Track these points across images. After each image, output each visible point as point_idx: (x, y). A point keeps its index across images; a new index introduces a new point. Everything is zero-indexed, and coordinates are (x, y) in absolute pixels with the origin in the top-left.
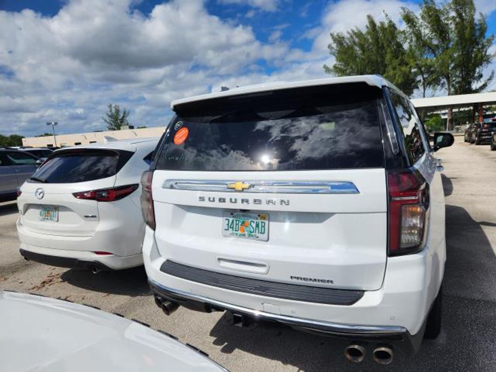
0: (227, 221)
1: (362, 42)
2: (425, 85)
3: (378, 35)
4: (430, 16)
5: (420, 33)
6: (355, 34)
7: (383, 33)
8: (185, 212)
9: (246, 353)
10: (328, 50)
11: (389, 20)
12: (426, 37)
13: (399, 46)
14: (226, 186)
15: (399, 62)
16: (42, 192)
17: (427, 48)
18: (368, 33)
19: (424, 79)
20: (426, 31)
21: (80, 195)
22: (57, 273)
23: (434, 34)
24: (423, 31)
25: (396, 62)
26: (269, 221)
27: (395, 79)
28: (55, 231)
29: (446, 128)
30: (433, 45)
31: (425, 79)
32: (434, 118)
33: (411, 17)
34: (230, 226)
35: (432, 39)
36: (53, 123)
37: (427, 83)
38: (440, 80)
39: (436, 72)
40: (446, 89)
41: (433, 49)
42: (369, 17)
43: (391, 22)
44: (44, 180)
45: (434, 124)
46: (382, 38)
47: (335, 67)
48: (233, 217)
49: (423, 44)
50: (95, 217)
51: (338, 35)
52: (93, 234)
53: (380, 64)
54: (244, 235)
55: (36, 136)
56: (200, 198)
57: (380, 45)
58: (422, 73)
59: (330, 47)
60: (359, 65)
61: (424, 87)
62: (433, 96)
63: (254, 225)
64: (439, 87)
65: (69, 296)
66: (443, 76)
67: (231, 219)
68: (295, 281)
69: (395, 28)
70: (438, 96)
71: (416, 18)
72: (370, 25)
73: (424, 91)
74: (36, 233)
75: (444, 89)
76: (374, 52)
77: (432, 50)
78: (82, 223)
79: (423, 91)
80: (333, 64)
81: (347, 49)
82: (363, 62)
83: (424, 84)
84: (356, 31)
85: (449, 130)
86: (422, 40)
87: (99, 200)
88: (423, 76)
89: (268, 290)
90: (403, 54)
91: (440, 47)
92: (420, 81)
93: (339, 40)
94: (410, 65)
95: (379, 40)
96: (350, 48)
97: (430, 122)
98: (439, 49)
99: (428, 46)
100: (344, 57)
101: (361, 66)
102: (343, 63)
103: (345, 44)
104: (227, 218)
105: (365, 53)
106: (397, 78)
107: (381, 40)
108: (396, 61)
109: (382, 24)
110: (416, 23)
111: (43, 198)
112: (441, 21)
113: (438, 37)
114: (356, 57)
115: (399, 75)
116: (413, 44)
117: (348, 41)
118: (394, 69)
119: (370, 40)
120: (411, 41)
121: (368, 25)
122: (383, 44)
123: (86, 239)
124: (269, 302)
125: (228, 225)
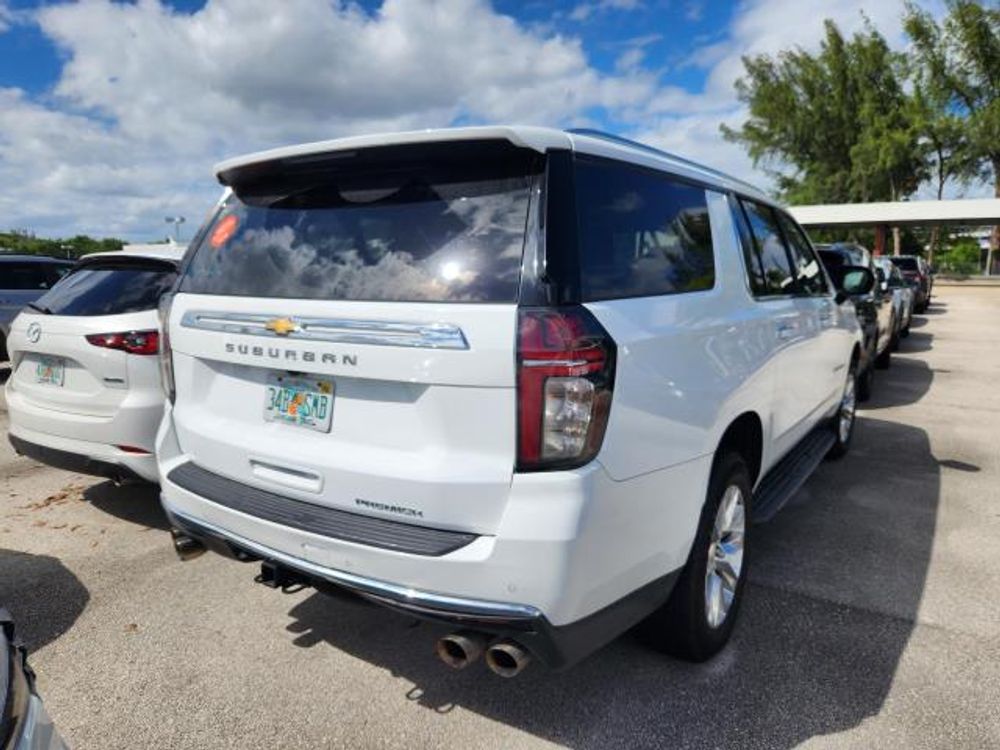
0: (271, 392)
1: (810, 77)
2: (944, 173)
3: (847, 62)
4: (966, 25)
5: (943, 62)
6: (795, 60)
7: (858, 59)
8: (213, 372)
9: (335, 650)
10: (735, 91)
11: (872, 30)
12: (954, 72)
13: (893, 86)
14: (263, 325)
15: (889, 122)
16: (37, 331)
17: (954, 94)
18: (825, 58)
19: (942, 159)
20: (956, 57)
21: (96, 340)
22: (80, 485)
23: (973, 63)
24: (948, 56)
25: (881, 121)
26: (334, 395)
27: (877, 156)
28: (57, 403)
29: (984, 267)
30: (968, 87)
31: (946, 161)
32: (960, 247)
33: (926, 26)
34: (276, 403)
35: (967, 74)
36: (177, 219)
37: (949, 170)
38: (980, 164)
39: (970, 146)
40: (992, 184)
41: (968, 97)
42: (828, 24)
43: (875, 34)
44: (43, 309)
45: (962, 258)
46: (856, 69)
47: (748, 127)
48: (281, 386)
49: (946, 84)
50: (120, 381)
51: (759, 60)
52: (115, 414)
53: (847, 125)
54: (293, 420)
55: (150, 243)
56: (228, 345)
57: (850, 83)
58: (939, 147)
59: (738, 84)
60: (800, 125)
61: (941, 177)
62: (961, 197)
63: (310, 402)
64: (976, 180)
65: (79, 526)
66: (988, 157)
67: (278, 389)
68: (363, 509)
69: (885, 49)
70: (971, 198)
71: (936, 27)
72: (830, 41)
73: (941, 186)
74: (36, 406)
75: (987, 185)
76: (836, 98)
77: (967, 99)
78: (99, 392)
79: (938, 186)
80: (743, 122)
81: (774, 90)
82: (808, 117)
83: (941, 171)
84: (798, 54)
85: (990, 273)
86: (945, 77)
87: (130, 351)
88: (940, 153)
89: (313, 520)
90: (901, 102)
91: (983, 93)
92: (933, 163)
93: (760, 70)
94: (912, 128)
95: (849, 73)
96: (784, 88)
97: (954, 255)
98: (981, 97)
99: (957, 90)
100: (769, 107)
101: (803, 127)
102: (767, 121)
103: (772, 80)
104: (271, 386)
105: (816, 99)
106: (882, 155)
107: (854, 73)
108: (883, 118)
109: (858, 38)
110: (935, 39)
111: (39, 342)
112: (992, 35)
113: (980, 71)
114: (793, 108)
115: (887, 149)
116: (924, 83)
117: (779, 73)
118: (877, 135)
119: (829, 73)
120: (920, 76)
121: (826, 41)
122: (855, 81)
123: (103, 420)
124: (312, 542)
125: (273, 399)
